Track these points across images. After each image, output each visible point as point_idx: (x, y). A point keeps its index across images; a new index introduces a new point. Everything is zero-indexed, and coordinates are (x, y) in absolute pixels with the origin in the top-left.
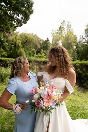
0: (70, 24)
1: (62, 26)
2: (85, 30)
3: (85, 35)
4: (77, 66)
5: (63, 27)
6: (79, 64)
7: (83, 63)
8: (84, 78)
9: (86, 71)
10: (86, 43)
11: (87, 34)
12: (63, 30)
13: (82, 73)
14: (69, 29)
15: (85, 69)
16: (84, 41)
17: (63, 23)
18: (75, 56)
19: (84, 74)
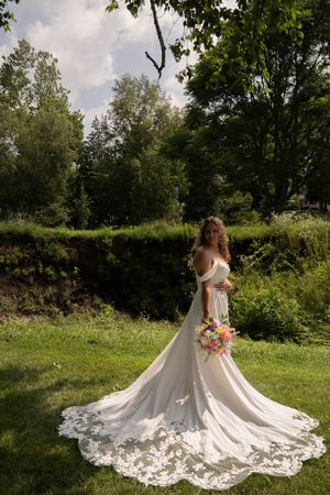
0: (49, 62)
1: (16, 68)
2: (113, 104)
3: (116, 124)
4: (105, 245)
5: (20, 74)
6: (110, 237)
7: (125, 235)
9: (133, 259)
10: (118, 155)
11: (121, 120)
12: (21, 86)
13: (121, 266)
14: (49, 88)
15: (129, 254)
16: (111, 144)
17: (17, 52)
18: (80, 206)
19: (127, 270)
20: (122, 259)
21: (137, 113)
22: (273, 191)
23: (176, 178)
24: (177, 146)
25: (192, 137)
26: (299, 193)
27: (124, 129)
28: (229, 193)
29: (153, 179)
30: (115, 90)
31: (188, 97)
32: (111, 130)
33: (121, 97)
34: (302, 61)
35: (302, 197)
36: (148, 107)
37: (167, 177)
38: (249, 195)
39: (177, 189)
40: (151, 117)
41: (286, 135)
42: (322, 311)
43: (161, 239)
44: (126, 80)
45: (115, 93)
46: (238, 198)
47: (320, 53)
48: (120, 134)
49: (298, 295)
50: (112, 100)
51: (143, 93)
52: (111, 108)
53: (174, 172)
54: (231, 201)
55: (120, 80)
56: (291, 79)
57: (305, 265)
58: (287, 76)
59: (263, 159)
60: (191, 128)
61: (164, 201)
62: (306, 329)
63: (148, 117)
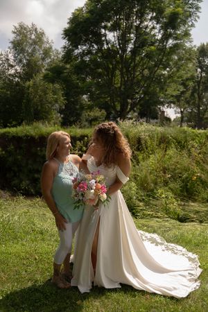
2: (12, 42)
3: (15, 57)
7: (9, 133)
8: (13, 168)
9: (16, 151)
10: (17, 79)
11: (18, 55)
13: (5, 156)
15: (12, 147)
16: (12, 71)
19: (10, 159)
20: (6, 151)
21: (30, 51)
22: (118, 108)
23: (56, 97)
24: (56, 74)
25: (66, 69)
26: (134, 111)
27: (20, 61)
28: (90, 108)
29: (40, 96)
30: (14, 33)
31: (65, 41)
32: (11, 62)
33: (18, 38)
34: (140, 24)
35: (136, 114)
36: (37, 47)
37: (50, 96)
38: (103, 111)
39: (57, 105)
40: (39, 54)
41: (128, 71)
42: (152, 191)
43: (37, 137)
44: (22, 27)
45: (14, 35)
46: (97, 113)
47: (151, 20)
48: (18, 64)
49: (135, 178)
50: (11, 40)
51: (33, 37)
52: (10, 45)
53: (55, 93)
54: (92, 114)
55: (17, 26)
56: (132, 35)
57: (140, 157)
58: (130, 34)
59: (113, 86)
60: (66, 62)
61: (48, 112)
62: (141, 204)
63: (37, 54)
